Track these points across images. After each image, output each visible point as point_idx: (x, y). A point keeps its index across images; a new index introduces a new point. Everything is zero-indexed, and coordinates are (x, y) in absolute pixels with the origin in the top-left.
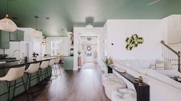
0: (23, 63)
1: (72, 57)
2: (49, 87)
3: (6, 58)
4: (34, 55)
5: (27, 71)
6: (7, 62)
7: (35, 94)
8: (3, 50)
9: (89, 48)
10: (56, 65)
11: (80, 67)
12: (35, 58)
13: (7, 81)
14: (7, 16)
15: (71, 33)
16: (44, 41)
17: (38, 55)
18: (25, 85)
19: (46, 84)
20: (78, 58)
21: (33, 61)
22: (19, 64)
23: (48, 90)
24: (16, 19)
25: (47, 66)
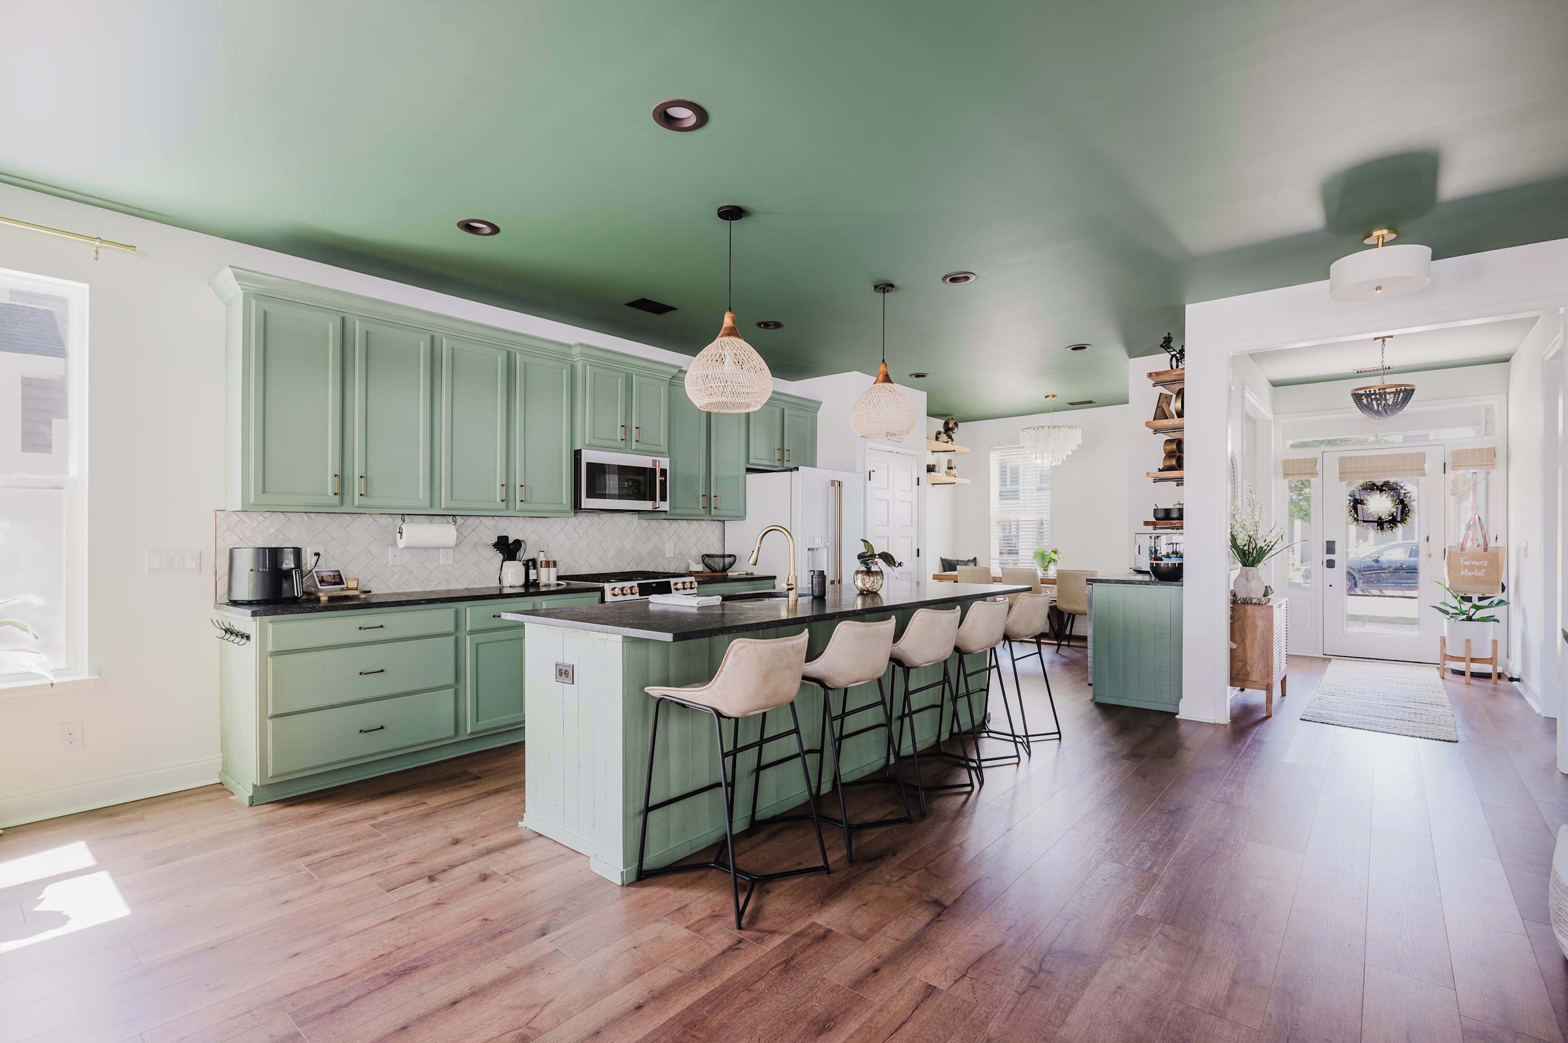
0: (805, 608)
1: (1166, 590)
2: (960, 812)
3: (731, 574)
4: (866, 558)
5: (817, 667)
6: (726, 598)
7: (868, 838)
8: (717, 526)
9: (1380, 505)
10: (1019, 650)
11: (1256, 696)
12: (869, 583)
13: (719, 715)
14: (728, 320)
15: (1161, 361)
16: (941, 461)
17: (888, 558)
18: (812, 760)
19: (943, 787)
20: (1238, 605)
21: (859, 605)
22: (784, 615)
23: (950, 833)
24: (778, 325)
25: (946, 651)
